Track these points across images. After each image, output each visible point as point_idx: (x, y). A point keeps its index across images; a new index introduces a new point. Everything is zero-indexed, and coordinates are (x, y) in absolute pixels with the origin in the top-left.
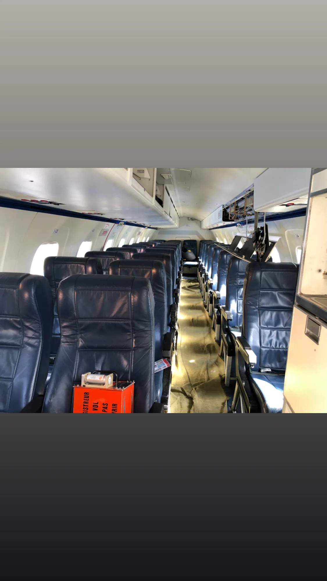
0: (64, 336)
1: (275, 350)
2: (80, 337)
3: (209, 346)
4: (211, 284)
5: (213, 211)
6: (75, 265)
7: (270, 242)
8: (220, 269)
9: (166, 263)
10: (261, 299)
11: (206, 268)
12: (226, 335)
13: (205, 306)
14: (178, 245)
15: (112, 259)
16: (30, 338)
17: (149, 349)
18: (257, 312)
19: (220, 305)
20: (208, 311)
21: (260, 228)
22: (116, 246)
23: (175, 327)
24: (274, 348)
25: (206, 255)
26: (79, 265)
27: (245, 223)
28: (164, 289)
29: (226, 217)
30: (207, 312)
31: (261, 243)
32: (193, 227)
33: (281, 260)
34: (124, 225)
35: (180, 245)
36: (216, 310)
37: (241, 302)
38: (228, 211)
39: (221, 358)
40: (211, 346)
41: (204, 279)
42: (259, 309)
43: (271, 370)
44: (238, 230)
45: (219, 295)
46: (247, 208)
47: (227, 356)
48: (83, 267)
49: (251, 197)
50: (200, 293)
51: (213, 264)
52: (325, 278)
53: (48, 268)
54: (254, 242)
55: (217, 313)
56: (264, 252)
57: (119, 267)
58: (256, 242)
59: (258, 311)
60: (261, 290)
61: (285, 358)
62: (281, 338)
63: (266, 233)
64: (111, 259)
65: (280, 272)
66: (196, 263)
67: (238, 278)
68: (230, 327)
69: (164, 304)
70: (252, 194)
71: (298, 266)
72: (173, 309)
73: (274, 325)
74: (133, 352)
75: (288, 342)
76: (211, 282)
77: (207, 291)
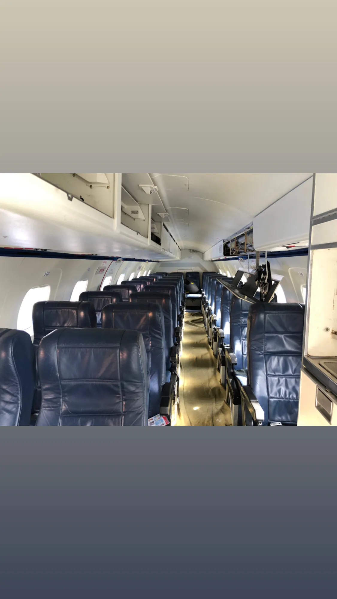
0: (45, 399)
1: (284, 401)
2: (64, 401)
3: (214, 390)
4: (214, 320)
5: (214, 245)
6: (66, 310)
7: (273, 280)
8: (223, 305)
9: (165, 301)
10: (266, 343)
11: (209, 302)
12: (231, 380)
13: (210, 343)
14: (180, 278)
15: (109, 299)
16: (7, 402)
17: (140, 413)
18: (262, 358)
19: (225, 344)
20: (213, 350)
21: (262, 266)
22: (114, 284)
23: (177, 372)
24: (283, 399)
25: (209, 289)
26: (70, 310)
27: (247, 258)
28: (162, 333)
29: (227, 251)
30: (211, 350)
31: (263, 281)
32: (195, 258)
33: (287, 300)
34: (123, 261)
35: (183, 277)
36: (220, 349)
37: (245, 342)
38: (229, 245)
39: (227, 404)
40: (217, 390)
41: (207, 313)
42: (264, 355)
43: (282, 423)
44: (241, 264)
45: (223, 334)
46: (247, 244)
47: (233, 405)
48: (74, 312)
49: (250, 235)
50: (204, 328)
51: (216, 299)
52: (333, 338)
53: (37, 313)
54: (256, 280)
55: (222, 353)
56: (267, 291)
57: (113, 312)
58: (259, 281)
59: (264, 357)
60: (266, 334)
61: (296, 410)
62: (290, 387)
63: (268, 271)
64: (107, 299)
65: (286, 314)
66: (199, 295)
67: (242, 317)
68: (235, 371)
69: (162, 351)
70: (251, 231)
71: (304, 307)
72: (173, 352)
73: (281, 371)
74: (123, 417)
75: (299, 391)
76: (215, 319)
77: (211, 327)
